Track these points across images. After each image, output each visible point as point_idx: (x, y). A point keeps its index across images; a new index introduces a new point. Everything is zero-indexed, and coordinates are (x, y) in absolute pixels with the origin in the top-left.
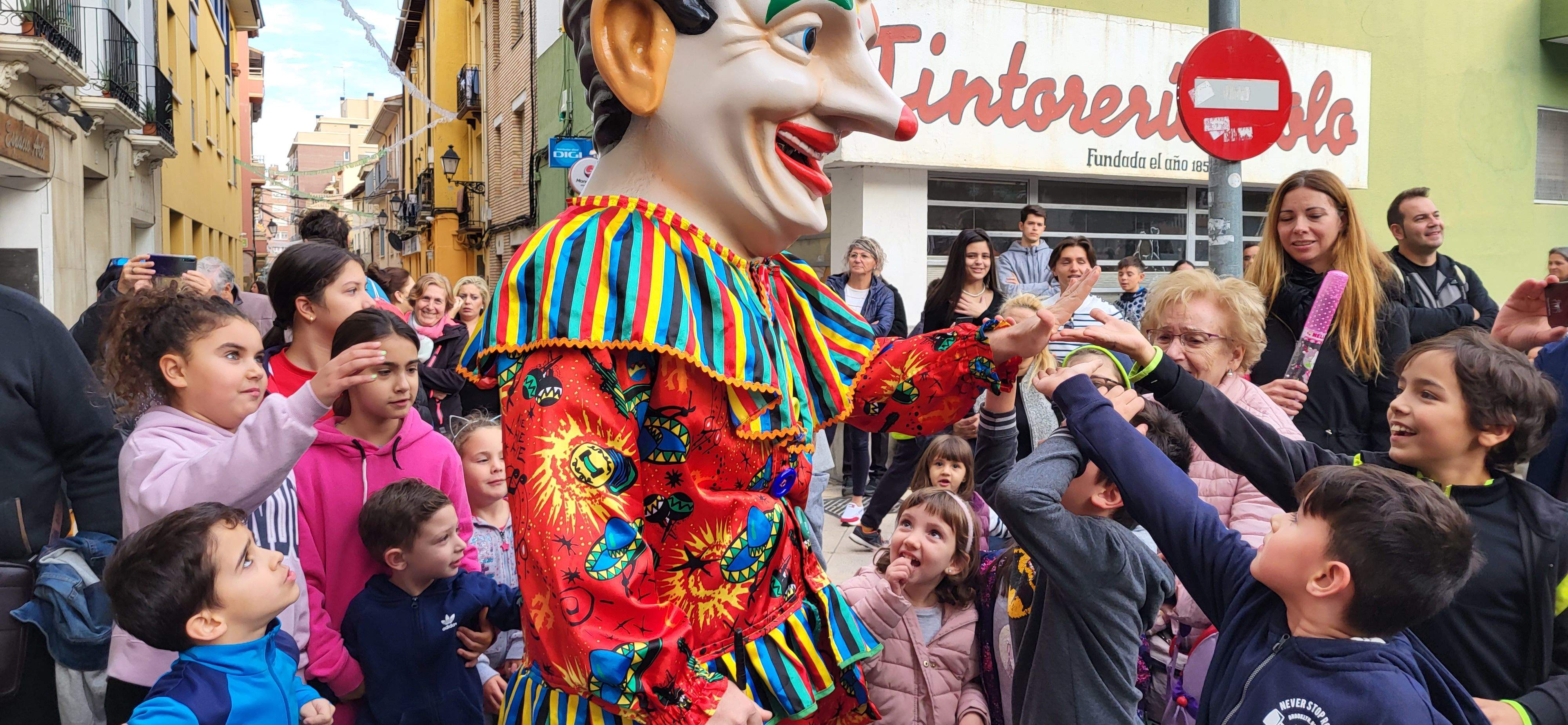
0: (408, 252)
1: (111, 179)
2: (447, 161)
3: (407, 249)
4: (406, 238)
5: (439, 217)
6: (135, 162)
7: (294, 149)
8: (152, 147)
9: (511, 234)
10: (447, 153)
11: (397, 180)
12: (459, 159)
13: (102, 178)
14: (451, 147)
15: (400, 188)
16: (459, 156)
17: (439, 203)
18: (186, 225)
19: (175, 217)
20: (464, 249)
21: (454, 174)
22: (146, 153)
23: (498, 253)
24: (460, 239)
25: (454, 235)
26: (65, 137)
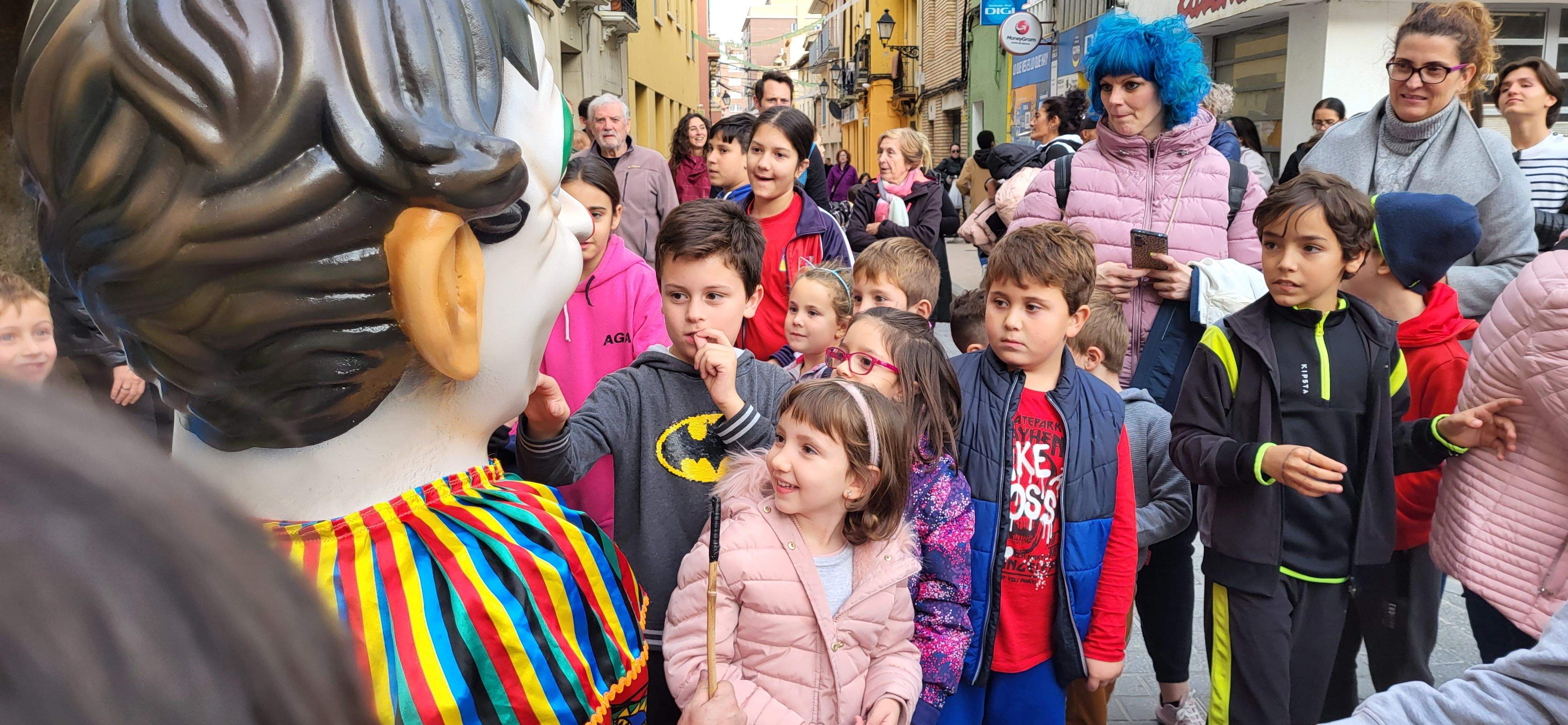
0: (846, 120)
1: (584, 53)
2: (882, 25)
3: (846, 118)
4: (845, 106)
5: (875, 83)
6: (605, 38)
7: (748, 21)
8: (618, 22)
9: (943, 99)
10: (883, 18)
11: (838, 49)
12: (894, 23)
13: (577, 53)
14: (887, 11)
15: (841, 57)
16: (895, 20)
17: (875, 69)
18: (649, 97)
19: (640, 88)
20: (898, 115)
21: (889, 38)
22: (614, 28)
23: (930, 119)
24: (894, 105)
25: (888, 102)
26: (545, 14)
